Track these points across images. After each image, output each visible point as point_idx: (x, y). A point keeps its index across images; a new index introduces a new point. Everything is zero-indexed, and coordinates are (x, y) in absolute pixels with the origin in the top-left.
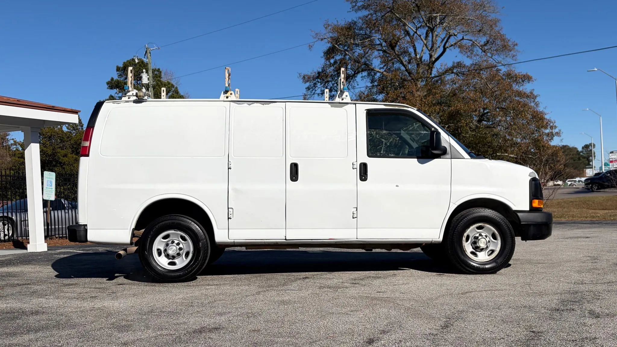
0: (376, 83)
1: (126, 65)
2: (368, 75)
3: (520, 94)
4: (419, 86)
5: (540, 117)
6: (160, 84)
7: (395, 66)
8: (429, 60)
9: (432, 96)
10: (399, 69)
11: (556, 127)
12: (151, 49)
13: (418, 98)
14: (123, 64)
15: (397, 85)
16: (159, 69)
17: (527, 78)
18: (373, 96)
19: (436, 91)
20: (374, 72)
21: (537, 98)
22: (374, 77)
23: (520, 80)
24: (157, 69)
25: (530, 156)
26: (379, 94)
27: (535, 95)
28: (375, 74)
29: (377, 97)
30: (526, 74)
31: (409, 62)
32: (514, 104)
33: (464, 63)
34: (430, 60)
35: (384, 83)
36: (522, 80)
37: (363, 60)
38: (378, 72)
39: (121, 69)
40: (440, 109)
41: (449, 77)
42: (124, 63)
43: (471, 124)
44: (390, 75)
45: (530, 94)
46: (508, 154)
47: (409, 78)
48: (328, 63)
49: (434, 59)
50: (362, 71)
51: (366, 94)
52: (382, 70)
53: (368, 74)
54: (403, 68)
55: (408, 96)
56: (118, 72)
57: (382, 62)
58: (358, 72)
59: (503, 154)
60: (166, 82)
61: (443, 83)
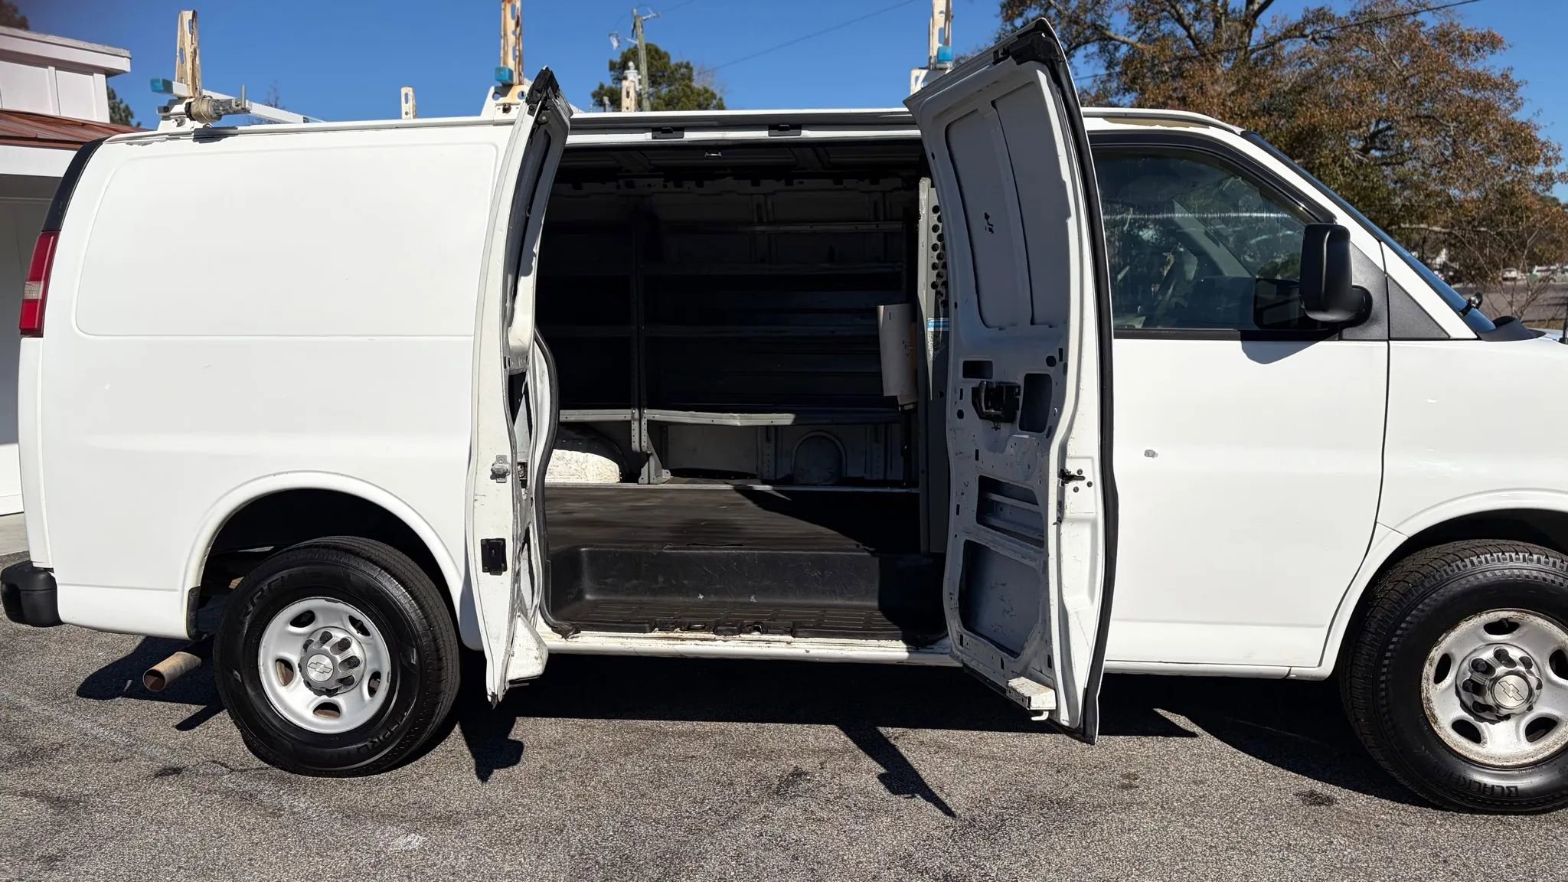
0: (1118, 69)
1: (626, 57)
2: (1100, 52)
3: (1476, 81)
4: (1219, 72)
5: (1526, 137)
6: (690, 93)
7: (1162, 27)
8: (1244, 10)
9: (1250, 93)
10: (1172, 33)
11: (1558, 159)
12: (644, 18)
13: (1216, 100)
14: (621, 57)
15: (1167, 70)
16: (688, 63)
17: (1490, 42)
18: (1110, 99)
19: (1260, 82)
20: (1114, 45)
21: (1520, 89)
22: (1114, 55)
23: (1472, 48)
24: (684, 63)
25: (1482, 229)
26: (1124, 94)
27: (1515, 82)
28: (1117, 48)
29: (1119, 100)
30: (1489, 32)
31: (1197, 17)
32: (1459, 107)
33: (1332, 12)
34: (1247, 8)
35: (1136, 68)
36: (1477, 47)
37: (1089, 17)
38: (1124, 42)
39: (617, 66)
40: (1268, 125)
41: (1290, 48)
42: (623, 54)
43: (1347, 158)
44: (1149, 50)
45: (1501, 80)
46: (1429, 226)
47: (1197, 53)
48: (1009, 28)
49: (1256, 7)
50: (1087, 42)
51: (1093, 94)
52: (1133, 39)
53: (1101, 48)
54: (1181, 32)
55: (1193, 94)
56: (612, 73)
57: (1131, 21)
58: (1078, 45)
59: (1414, 226)
60: (701, 88)
61: (1278, 61)
